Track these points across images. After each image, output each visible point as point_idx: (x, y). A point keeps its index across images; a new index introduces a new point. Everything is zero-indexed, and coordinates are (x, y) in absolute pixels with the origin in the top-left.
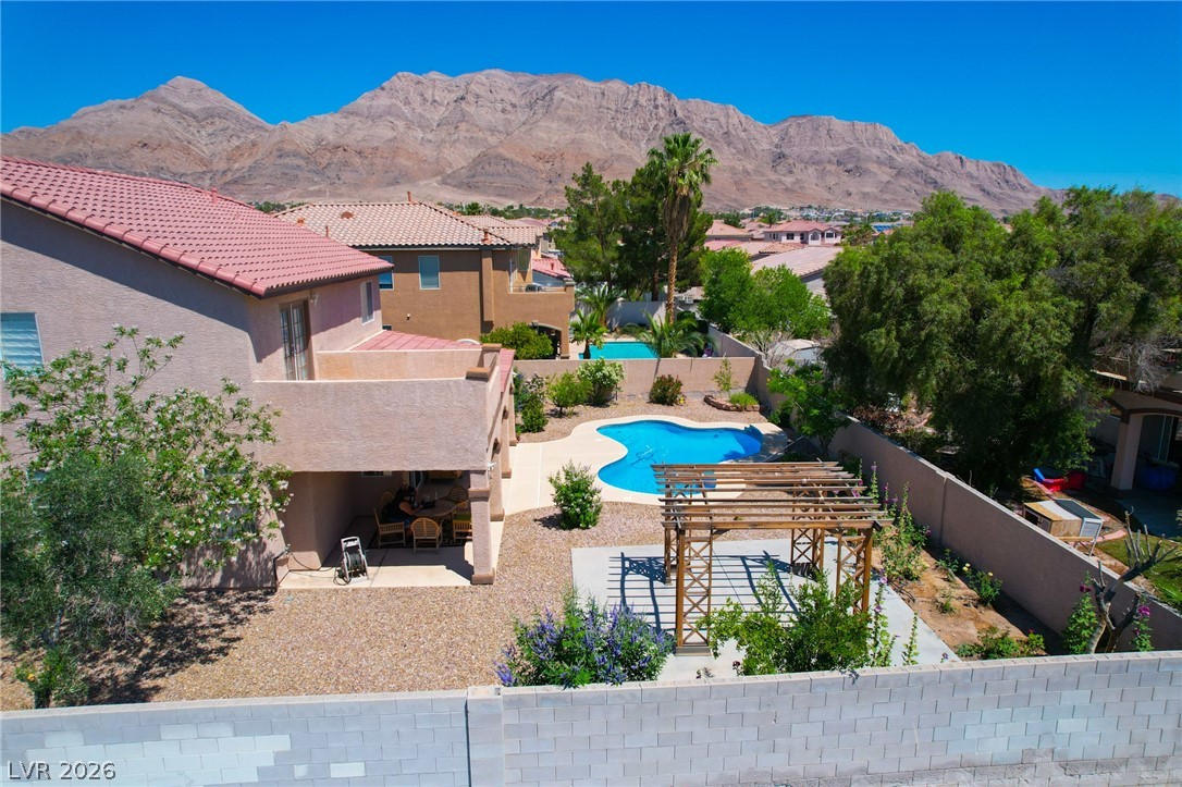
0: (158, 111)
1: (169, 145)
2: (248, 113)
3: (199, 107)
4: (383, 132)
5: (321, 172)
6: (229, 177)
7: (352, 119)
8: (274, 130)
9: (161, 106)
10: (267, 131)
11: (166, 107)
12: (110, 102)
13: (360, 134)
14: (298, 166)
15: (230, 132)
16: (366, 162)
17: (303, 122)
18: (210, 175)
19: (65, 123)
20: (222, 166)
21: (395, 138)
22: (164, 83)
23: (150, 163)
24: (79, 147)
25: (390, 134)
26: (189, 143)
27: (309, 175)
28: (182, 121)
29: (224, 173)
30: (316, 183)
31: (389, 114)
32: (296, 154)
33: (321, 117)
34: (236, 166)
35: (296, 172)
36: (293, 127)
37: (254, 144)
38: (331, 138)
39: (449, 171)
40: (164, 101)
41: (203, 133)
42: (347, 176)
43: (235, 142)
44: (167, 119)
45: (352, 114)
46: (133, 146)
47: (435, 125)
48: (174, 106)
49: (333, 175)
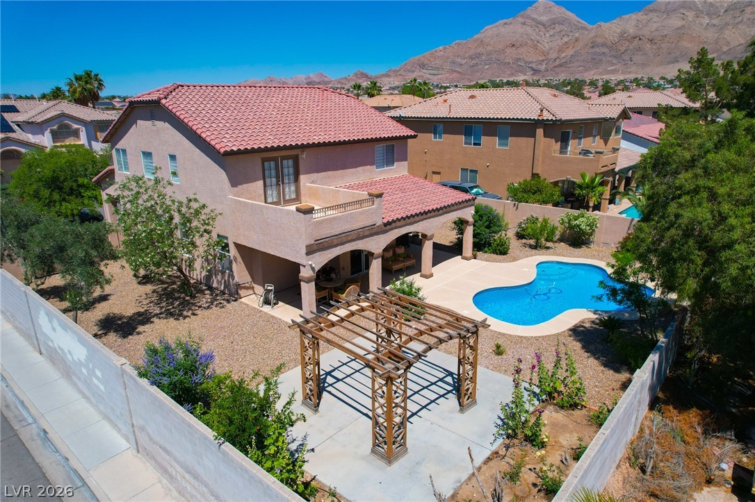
0: (524, 24)
1: (526, 44)
2: (578, 19)
3: (548, 18)
4: (675, 22)
5: (618, 56)
6: (558, 62)
7: (651, 15)
8: (592, 29)
9: (526, 20)
10: (587, 30)
11: (530, 21)
12: (501, 21)
13: (655, 26)
14: (604, 53)
15: (563, 33)
16: (655, 47)
17: (614, 21)
18: (546, 62)
19: (476, 36)
20: (554, 56)
21: (683, 26)
22: (530, 6)
23: (514, 56)
24: (480, 50)
25: (679, 23)
26: (538, 42)
27: (610, 59)
28: (536, 29)
29: (555, 59)
30: (614, 64)
31: (683, 7)
32: (603, 45)
33: (627, 16)
34: (563, 55)
35: (601, 57)
36: (605, 25)
37: (577, 40)
38: (632, 31)
39: (725, 49)
40: (529, 17)
41: (547, 35)
42: (638, 58)
43: (566, 39)
44: (528, 28)
45: (651, 11)
46: (507, 46)
47: (723, 11)
48: (533, 20)
49: (627, 58)
